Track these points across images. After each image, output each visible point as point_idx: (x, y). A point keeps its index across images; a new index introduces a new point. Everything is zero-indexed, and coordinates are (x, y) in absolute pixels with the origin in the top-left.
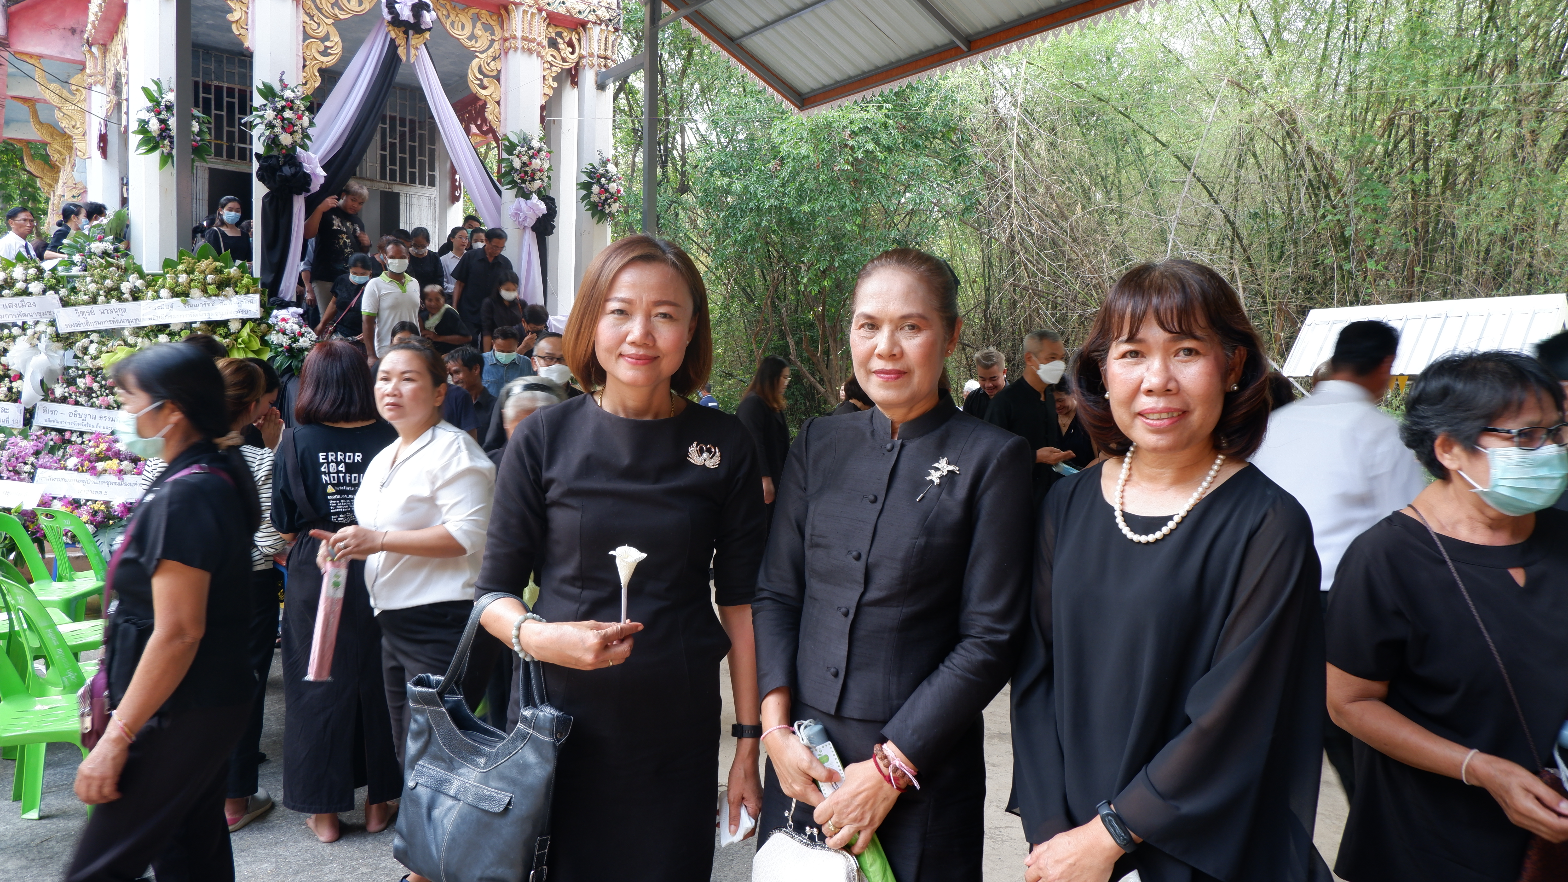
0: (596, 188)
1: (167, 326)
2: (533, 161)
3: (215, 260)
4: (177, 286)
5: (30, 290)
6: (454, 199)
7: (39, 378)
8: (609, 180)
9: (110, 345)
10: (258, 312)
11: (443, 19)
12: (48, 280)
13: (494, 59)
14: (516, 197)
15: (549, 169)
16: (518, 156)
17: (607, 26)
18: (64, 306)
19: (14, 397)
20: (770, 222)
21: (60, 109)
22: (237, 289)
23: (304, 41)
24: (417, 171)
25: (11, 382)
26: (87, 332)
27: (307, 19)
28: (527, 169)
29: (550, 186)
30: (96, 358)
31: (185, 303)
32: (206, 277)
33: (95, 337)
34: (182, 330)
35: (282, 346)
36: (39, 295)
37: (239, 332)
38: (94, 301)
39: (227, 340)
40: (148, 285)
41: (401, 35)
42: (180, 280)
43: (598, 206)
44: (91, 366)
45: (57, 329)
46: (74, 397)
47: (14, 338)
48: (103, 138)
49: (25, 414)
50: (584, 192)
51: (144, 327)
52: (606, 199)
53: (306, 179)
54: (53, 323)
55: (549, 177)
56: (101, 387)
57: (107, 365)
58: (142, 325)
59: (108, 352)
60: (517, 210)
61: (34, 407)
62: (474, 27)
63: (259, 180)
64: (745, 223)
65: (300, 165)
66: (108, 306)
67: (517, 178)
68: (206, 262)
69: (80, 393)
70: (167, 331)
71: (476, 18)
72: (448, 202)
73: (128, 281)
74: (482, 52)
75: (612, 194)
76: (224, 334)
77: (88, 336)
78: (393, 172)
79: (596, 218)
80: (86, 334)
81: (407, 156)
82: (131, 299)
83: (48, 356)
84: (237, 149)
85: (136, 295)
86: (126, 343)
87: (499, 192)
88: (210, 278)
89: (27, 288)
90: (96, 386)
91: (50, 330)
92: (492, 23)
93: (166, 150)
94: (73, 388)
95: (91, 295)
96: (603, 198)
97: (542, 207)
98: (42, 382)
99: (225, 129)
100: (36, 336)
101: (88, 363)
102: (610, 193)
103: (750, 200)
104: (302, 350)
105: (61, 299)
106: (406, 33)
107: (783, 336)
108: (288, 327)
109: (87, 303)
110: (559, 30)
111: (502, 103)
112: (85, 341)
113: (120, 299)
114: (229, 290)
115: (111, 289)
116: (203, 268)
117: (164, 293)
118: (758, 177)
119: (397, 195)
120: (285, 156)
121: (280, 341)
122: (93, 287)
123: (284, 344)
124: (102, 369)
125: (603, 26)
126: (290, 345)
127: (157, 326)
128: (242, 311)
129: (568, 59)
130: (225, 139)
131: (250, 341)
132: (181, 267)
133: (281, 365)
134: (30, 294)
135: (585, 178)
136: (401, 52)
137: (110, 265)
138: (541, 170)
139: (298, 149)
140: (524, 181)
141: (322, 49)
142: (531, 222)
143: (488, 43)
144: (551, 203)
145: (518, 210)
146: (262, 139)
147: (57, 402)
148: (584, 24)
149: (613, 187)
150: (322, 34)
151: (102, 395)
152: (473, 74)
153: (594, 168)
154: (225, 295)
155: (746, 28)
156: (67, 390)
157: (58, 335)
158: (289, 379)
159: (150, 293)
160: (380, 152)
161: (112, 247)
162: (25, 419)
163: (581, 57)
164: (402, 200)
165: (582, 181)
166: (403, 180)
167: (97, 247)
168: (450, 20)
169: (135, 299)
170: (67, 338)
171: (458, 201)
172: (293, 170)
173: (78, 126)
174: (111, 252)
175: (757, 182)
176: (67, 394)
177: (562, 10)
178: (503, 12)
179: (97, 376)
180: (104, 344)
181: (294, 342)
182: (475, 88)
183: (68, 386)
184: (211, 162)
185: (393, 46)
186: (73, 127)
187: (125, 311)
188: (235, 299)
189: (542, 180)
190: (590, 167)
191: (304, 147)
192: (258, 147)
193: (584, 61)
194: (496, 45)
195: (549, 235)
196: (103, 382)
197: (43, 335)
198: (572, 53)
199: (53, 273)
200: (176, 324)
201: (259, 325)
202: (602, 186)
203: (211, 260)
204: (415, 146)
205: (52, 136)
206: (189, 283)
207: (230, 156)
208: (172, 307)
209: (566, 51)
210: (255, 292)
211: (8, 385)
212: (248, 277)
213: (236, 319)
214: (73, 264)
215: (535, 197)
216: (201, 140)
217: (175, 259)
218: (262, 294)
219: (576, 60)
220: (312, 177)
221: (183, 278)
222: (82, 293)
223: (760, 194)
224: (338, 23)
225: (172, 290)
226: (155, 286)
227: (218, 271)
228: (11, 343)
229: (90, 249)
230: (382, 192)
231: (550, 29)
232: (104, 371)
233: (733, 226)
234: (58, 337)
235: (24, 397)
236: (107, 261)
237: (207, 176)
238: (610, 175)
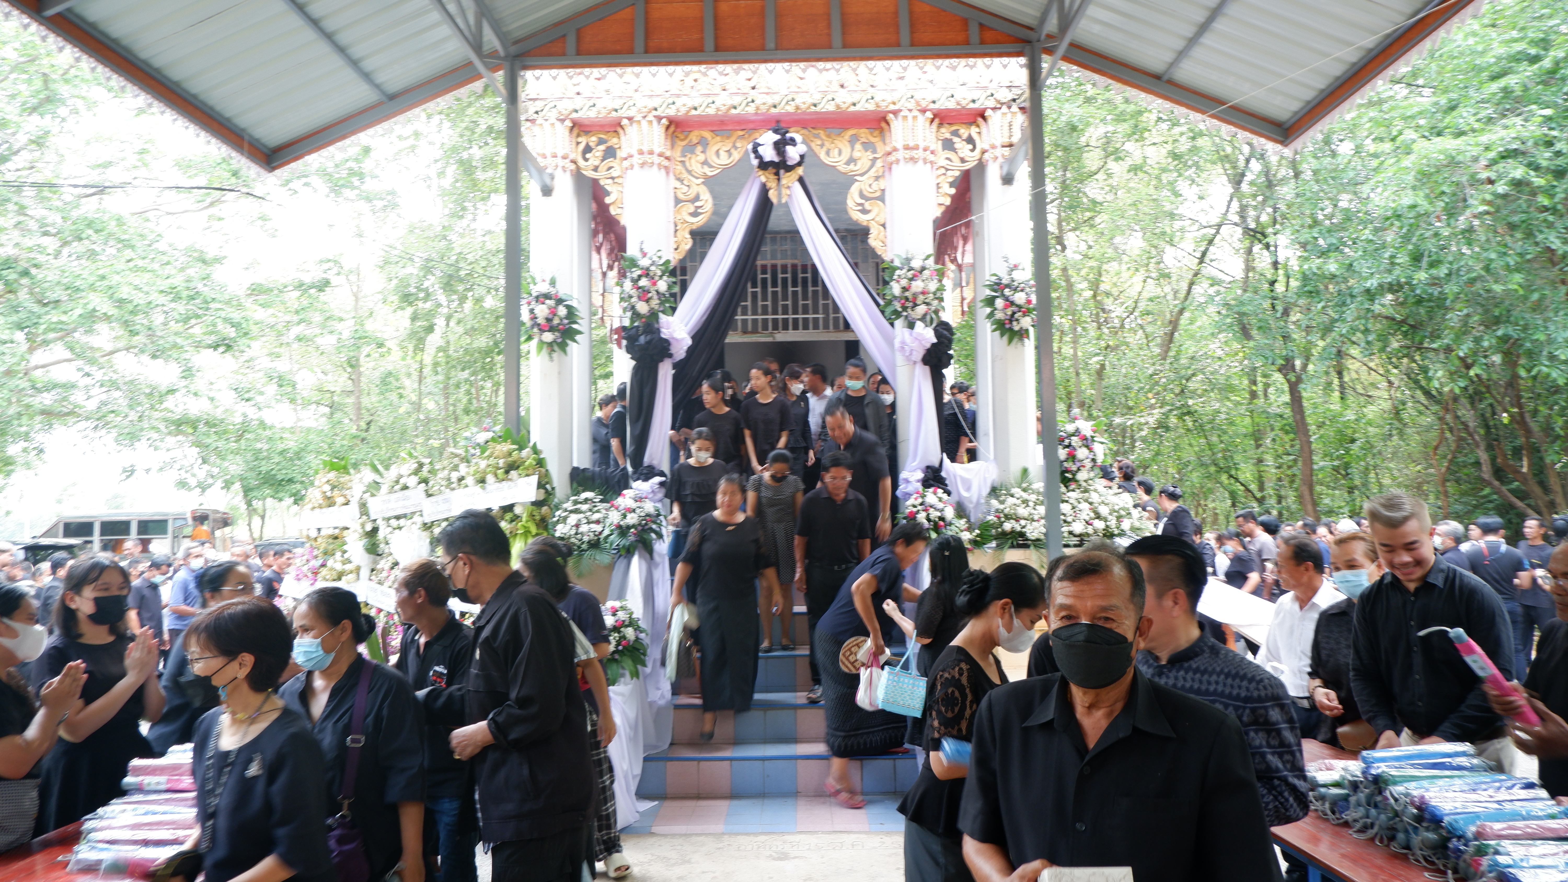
0: (999, 303)
2: (914, 283)
3: (513, 443)
4: (477, 472)
8: (1016, 290)
11: (817, 149)
13: (877, 178)
14: (903, 327)
15: (937, 289)
16: (897, 281)
17: (1009, 107)
23: (676, 205)
27: (678, 184)
28: (907, 294)
29: (942, 309)
32: (499, 462)
37: (521, 516)
41: (772, 177)
42: (482, 466)
43: (1005, 323)
50: (987, 309)
52: (1014, 313)
53: (665, 345)
55: (937, 299)
60: (900, 344)
62: (853, 149)
65: (657, 332)
67: (898, 306)
71: (853, 141)
74: (862, 175)
75: (1020, 307)
76: (509, 520)
79: (1006, 338)
92: (873, 140)
96: (1009, 313)
97: (932, 335)
102: (1018, 306)
106: (777, 174)
110: (954, 128)
111: (887, 226)
113: (451, 489)
125: (1004, 109)
129: (967, 159)
131: (529, 525)
135: (988, 292)
136: (772, 195)
138: (924, 293)
139: (661, 315)
140: (907, 309)
141: (692, 210)
142: (919, 355)
143: (869, 163)
144: (942, 328)
145: (904, 343)
148: (982, 115)
149: (1021, 298)
150: (692, 196)
152: (853, 200)
153: (998, 278)
154: (511, 479)
155: (1169, 57)
163: (984, 152)
165: (986, 296)
168: (825, 149)
177: (951, 105)
178: (883, 125)
182: (856, 216)
185: (764, 191)
189: (928, 304)
190: (994, 279)
191: (667, 312)
193: (986, 156)
194: (879, 163)
198: (972, 150)
202: (1007, 299)
203: (508, 443)
206: (486, 469)
209: (964, 149)
210: (533, 474)
215: (920, 324)
219: (978, 157)
220: (677, 344)
224: (708, 181)
231: (943, 130)
234: (425, 527)
238: (1016, 284)
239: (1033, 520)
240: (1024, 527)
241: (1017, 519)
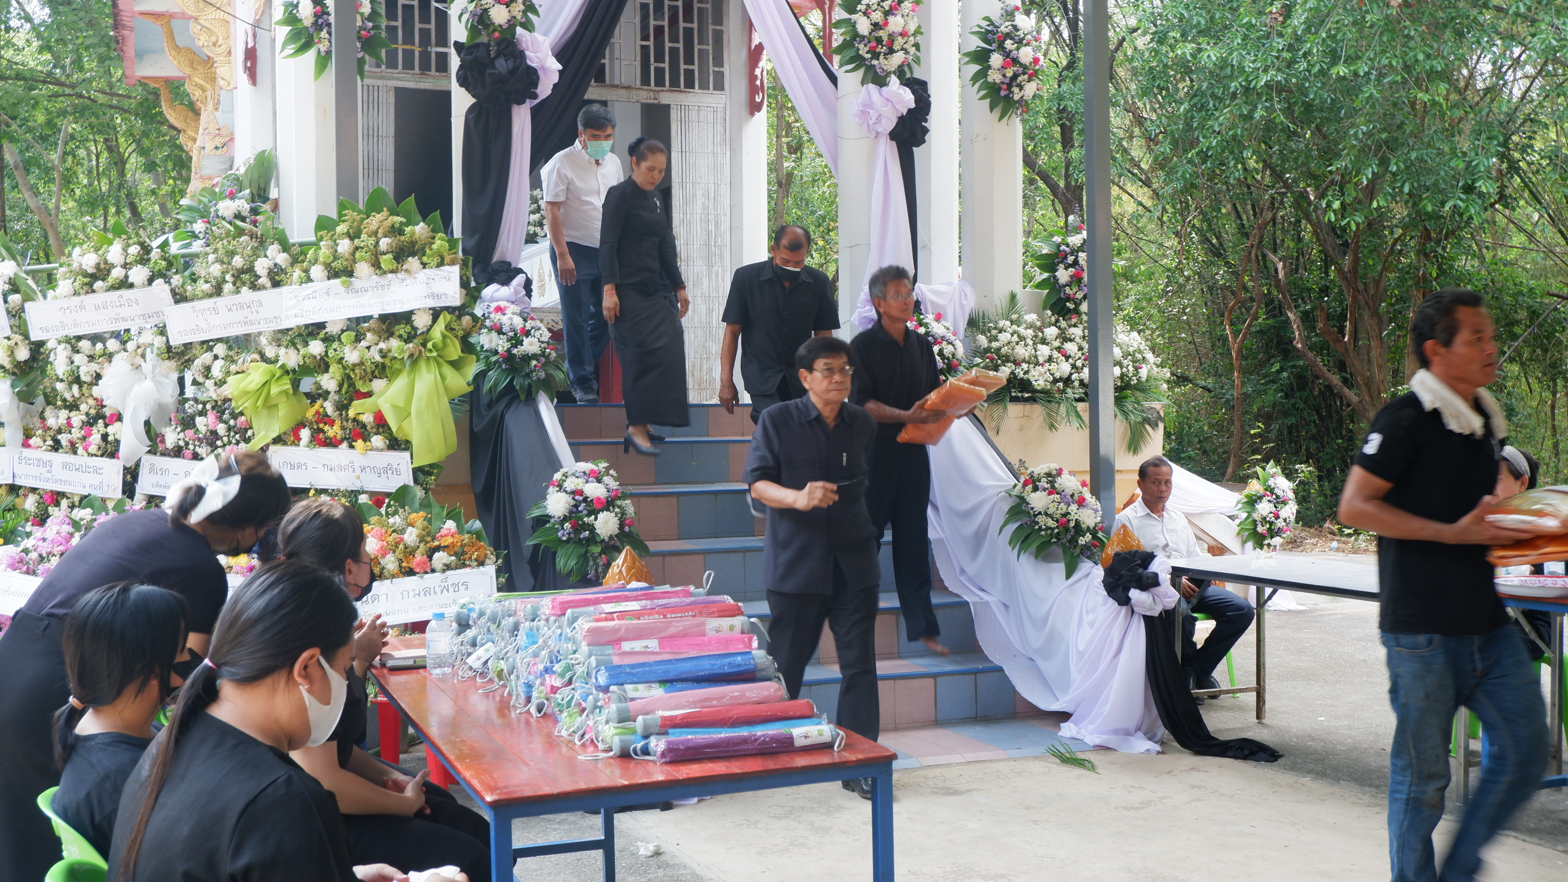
0: (996, 60)
1: (321, 326)
2: (891, 19)
3: (393, 213)
4: (336, 258)
5: (130, 280)
6: (754, 108)
7: (143, 418)
8: (1020, 42)
9: (241, 361)
10: (458, 296)
12: (156, 263)
14: (863, 83)
15: (918, 32)
16: (866, 14)
18: (177, 302)
19: (110, 449)
20: (1270, 110)
21: (196, 19)
22: (425, 259)
24: (696, 67)
25: (106, 426)
26: (207, 341)
28: (881, 33)
29: (917, 61)
30: (220, 383)
31: (347, 286)
32: (377, 243)
33: (220, 349)
34: (343, 331)
35: (496, 352)
36: (143, 286)
37: (429, 330)
38: (218, 291)
39: (411, 345)
40: (295, 261)
42: (340, 249)
43: (1000, 89)
44: (215, 397)
45: (168, 341)
46: (191, 447)
47: (110, 356)
48: (251, 55)
49: (124, 475)
50: (976, 68)
51: (288, 330)
52: (1015, 76)
53: (532, 76)
54: (162, 331)
55: (917, 46)
56: (229, 429)
57: (236, 393)
58: (284, 326)
59: (238, 373)
60: (865, 105)
61: (138, 464)
63: (461, 85)
64: (1224, 117)
65: (521, 55)
66: (237, 298)
67: (863, 50)
68: (379, 217)
69: (199, 439)
70: (322, 335)
72: (745, 113)
73: (266, 256)
75: (1025, 67)
76: (405, 336)
77: (210, 349)
78: (660, 72)
79: (997, 112)
80: (207, 345)
81: (681, 45)
82: (269, 284)
83: (157, 383)
84: (433, 56)
85: (277, 278)
86: (264, 358)
87: (833, 79)
88: (385, 243)
89: (126, 277)
90: (221, 429)
91: (159, 341)
93: (323, 47)
94: (190, 433)
95: (214, 283)
96: (1009, 73)
97: (907, 99)
98: (147, 424)
99: (418, 26)
100: (140, 351)
101: (211, 392)
102: (1021, 65)
103: (1231, 77)
104: (527, 358)
105: (174, 293)
107: (1275, 309)
108: (505, 320)
109: (211, 296)
112: (207, 357)
113: (254, 287)
114: (413, 262)
115: (242, 271)
116: (373, 227)
117: (317, 271)
118: (1245, 38)
119: (668, 107)
120: (499, 43)
121: (493, 346)
122: (216, 270)
123: (500, 350)
124: (230, 400)
126: (509, 350)
127: (307, 326)
128: (433, 296)
130: (417, 41)
131: (445, 345)
132: (342, 228)
133: (496, 384)
134: (131, 286)
135: (976, 43)
137: (241, 232)
138: (903, 34)
139: (519, 30)
140: (876, 56)
142: (890, 124)
144: (919, 88)
145: (868, 105)
146: (465, 17)
147: (169, 455)
149: (1026, 54)
151: (230, 443)
153: (992, 23)
154: (407, 271)
156: (182, 435)
157: (169, 348)
158: (508, 406)
159: (297, 273)
160: (640, 43)
161: (247, 207)
162: (125, 483)
164: (674, 115)
165: (972, 48)
166: (675, 83)
167: (227, 207)
169: (276, 284)
170: (183, 353)
171: (759, 111)
172: (511, 63)
173: (220, 42)
174: (245, 213)
175: (1244, 46)
176: (182, 443)
179: (223, 413)
180: (233, 361)
181: (515, 346)
183: (183, 430)
184: (398, 79)
186: (214, 44)
187: (261, 305)
188: (423, 275)
189: (907, 52)
190: (984, 24)
191: (528, 26)
192: (458, 32)
195: (918, 145)
196: (232, 422)
197: (148, 350)
199: (163, 251)
200: (334, 322)
201: (459, 317)
202: (1007, 54)
203: (385, 213)
204: (692, 29)
205: (191, 65)
206: (353, 254)
207: (425, 67)
208: (328, 293)
210: (452, 263)
211: (102, 430)
212: (441, 239)
213: (424, 309)
214: (195, 236)
215: (894, 80)
216: (374, 28)
217: (334, 216)
218: (464, 265)
220: (540, 73)
221: (344, 246)
222: (202, 281)
223: (1249, 66)
225: (327, 266)
226: (303, 261)
227: (396, 231)
228: (106, 364)
229: (217, 211)
230: (642, 104)
232: (233, 404)
233: (1202, 126)
234: (170, 352)
235: (123, 450)
236: (236, 227)
237: (392, 100)
238: (1020, 33)
239: (1037, 364)
240: (1026, 372)
241: (1017, 363)
